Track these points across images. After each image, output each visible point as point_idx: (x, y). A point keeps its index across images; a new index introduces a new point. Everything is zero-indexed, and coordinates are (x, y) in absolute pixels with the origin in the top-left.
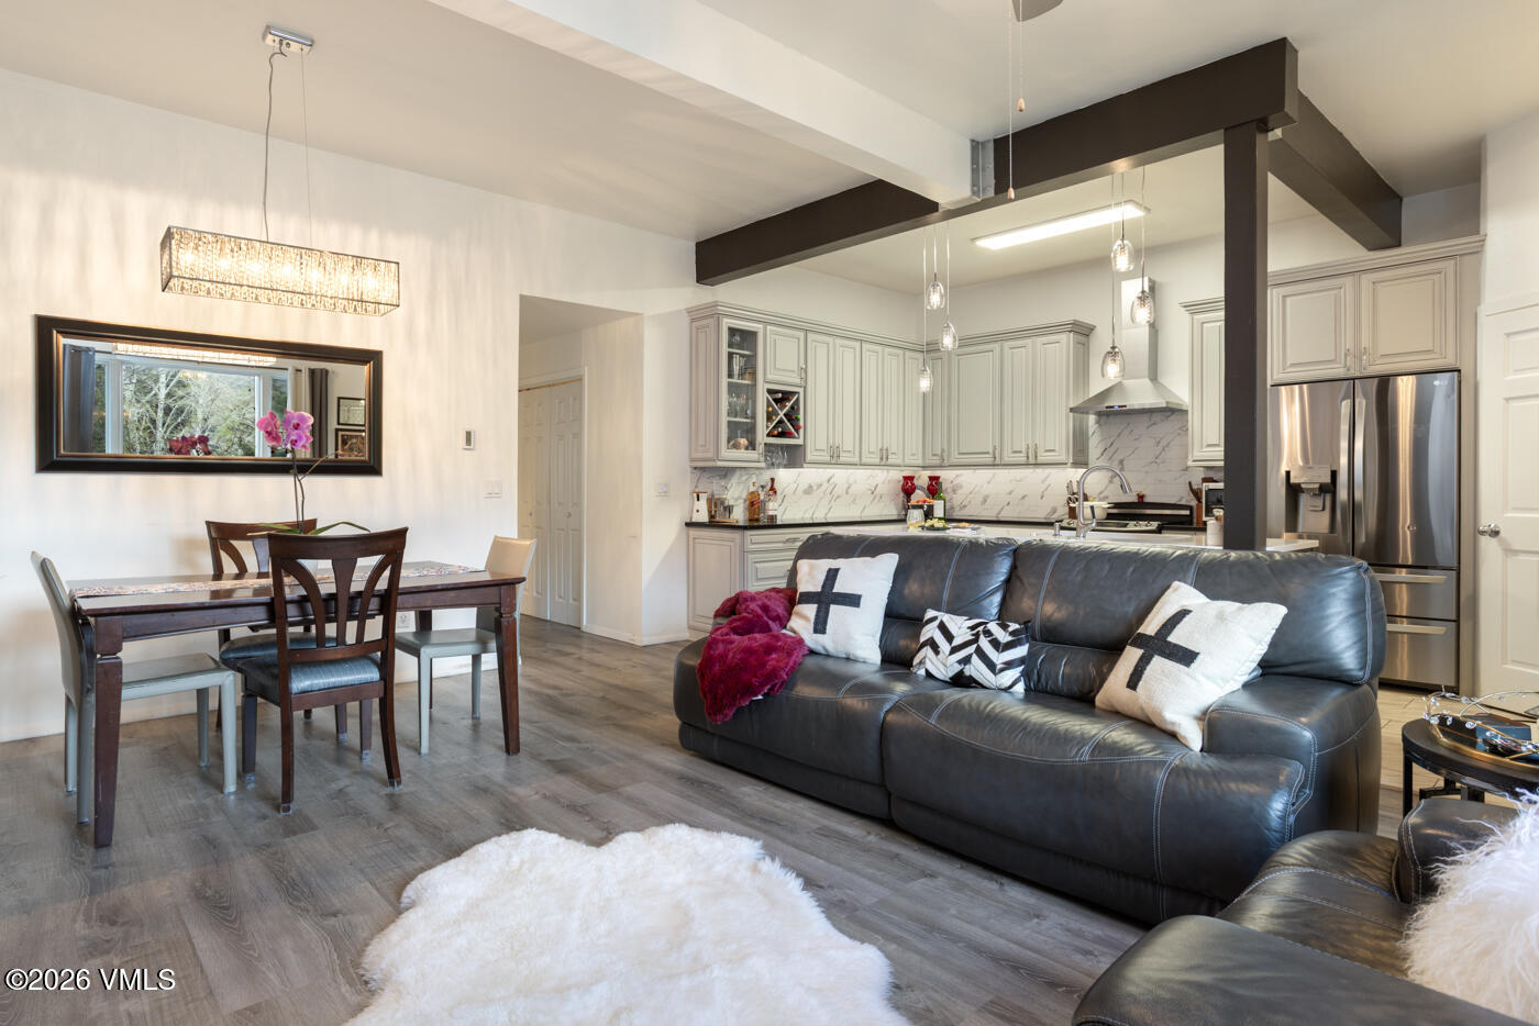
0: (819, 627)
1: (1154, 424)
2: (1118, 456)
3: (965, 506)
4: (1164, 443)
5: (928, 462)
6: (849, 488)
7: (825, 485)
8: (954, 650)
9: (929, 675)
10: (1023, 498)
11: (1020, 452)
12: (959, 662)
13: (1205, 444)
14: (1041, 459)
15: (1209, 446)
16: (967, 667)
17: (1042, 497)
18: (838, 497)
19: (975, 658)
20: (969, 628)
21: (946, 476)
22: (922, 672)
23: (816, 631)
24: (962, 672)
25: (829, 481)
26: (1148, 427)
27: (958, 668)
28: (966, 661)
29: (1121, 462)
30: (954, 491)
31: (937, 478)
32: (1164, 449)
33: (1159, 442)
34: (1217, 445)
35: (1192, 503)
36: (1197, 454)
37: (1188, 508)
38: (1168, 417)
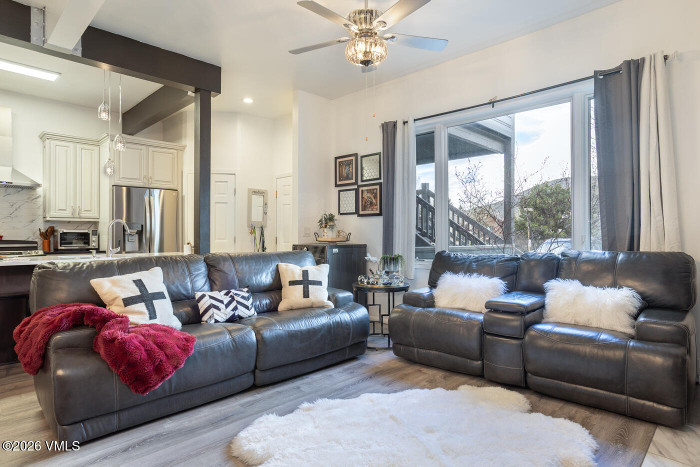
0: (152, 315)
1: (9, 194)
4: (16, 206)
8: (227, 306)
9: (216, 321)
12: (233, 310)
13: (57, 209)
15: (60, 210)
16: (237, 311)
19: (238, 306)
20: (225, 295)
22: (213, 321)
23: (151, 318)
24: (234, 314)
26: (4, 196)
27: (232, 313)
28: (235, 309)
32: (16, 210)
33: (13, 205)
34: (65, 210)
35: (36, 240)
36: (54, 214)
37: (36, 243)
38: (19, 191)
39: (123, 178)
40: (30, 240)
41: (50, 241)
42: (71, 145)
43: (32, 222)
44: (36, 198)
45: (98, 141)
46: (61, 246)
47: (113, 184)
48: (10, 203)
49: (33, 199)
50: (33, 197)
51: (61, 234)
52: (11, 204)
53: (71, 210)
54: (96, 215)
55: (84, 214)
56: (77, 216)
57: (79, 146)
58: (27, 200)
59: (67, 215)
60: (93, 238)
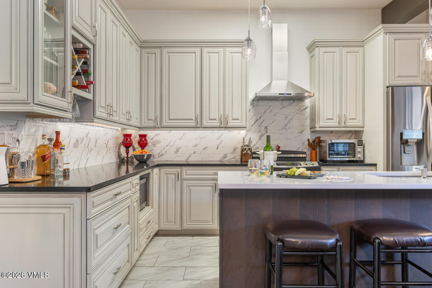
1: (284, 107)
2: (264, 125)
3: (163, 155)
4: (289, 118)
5: (144, 125)
6: (96, 142)
7: (85, 140)
10: (205, 148)
11: (215, 119)
13: (325, 119)
14: (229, 125)
15: (328, 119)
17: (217, 149)
18: (92, 149)
21: (150, 134)
25: (87, 136)
26: (280, 109)
29: (266, 128)
30: (154, 145)
31: (145, 136)
32: (289, 121)
33: (287, 117)
34: (332, 119)
35: (305, 150)
36: (322, 124)
37: (305, 153)
38: (291, 104)
39: (398, 76)
40: (300, 150)
41: (317, 152)
42: (337, 49)
43: (301, 132)
44: (304, 109)
45: (363, 41)
46: (329, 157)
47: (388, 85)
48: (284, 115)
49: (302, 110)
50: (302, 108)
51: (329, 144)
52: (286, 116)
53: (338, 119)
54: (360, 124)
55: (350, 123)
56: (343, 125)
57: (345, 50)
58: (298, 112)
59: (333, 124)
60: (359, 149)
